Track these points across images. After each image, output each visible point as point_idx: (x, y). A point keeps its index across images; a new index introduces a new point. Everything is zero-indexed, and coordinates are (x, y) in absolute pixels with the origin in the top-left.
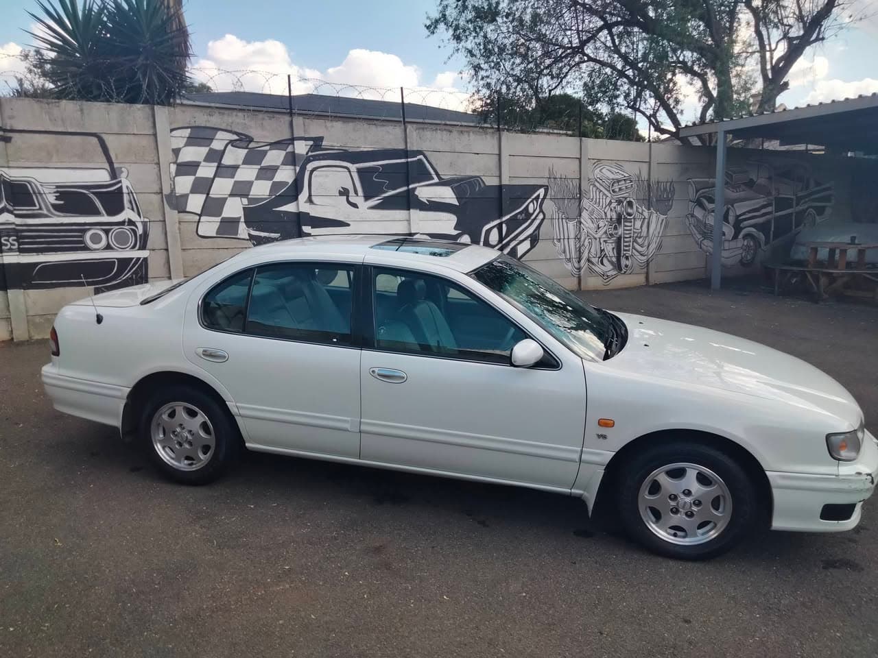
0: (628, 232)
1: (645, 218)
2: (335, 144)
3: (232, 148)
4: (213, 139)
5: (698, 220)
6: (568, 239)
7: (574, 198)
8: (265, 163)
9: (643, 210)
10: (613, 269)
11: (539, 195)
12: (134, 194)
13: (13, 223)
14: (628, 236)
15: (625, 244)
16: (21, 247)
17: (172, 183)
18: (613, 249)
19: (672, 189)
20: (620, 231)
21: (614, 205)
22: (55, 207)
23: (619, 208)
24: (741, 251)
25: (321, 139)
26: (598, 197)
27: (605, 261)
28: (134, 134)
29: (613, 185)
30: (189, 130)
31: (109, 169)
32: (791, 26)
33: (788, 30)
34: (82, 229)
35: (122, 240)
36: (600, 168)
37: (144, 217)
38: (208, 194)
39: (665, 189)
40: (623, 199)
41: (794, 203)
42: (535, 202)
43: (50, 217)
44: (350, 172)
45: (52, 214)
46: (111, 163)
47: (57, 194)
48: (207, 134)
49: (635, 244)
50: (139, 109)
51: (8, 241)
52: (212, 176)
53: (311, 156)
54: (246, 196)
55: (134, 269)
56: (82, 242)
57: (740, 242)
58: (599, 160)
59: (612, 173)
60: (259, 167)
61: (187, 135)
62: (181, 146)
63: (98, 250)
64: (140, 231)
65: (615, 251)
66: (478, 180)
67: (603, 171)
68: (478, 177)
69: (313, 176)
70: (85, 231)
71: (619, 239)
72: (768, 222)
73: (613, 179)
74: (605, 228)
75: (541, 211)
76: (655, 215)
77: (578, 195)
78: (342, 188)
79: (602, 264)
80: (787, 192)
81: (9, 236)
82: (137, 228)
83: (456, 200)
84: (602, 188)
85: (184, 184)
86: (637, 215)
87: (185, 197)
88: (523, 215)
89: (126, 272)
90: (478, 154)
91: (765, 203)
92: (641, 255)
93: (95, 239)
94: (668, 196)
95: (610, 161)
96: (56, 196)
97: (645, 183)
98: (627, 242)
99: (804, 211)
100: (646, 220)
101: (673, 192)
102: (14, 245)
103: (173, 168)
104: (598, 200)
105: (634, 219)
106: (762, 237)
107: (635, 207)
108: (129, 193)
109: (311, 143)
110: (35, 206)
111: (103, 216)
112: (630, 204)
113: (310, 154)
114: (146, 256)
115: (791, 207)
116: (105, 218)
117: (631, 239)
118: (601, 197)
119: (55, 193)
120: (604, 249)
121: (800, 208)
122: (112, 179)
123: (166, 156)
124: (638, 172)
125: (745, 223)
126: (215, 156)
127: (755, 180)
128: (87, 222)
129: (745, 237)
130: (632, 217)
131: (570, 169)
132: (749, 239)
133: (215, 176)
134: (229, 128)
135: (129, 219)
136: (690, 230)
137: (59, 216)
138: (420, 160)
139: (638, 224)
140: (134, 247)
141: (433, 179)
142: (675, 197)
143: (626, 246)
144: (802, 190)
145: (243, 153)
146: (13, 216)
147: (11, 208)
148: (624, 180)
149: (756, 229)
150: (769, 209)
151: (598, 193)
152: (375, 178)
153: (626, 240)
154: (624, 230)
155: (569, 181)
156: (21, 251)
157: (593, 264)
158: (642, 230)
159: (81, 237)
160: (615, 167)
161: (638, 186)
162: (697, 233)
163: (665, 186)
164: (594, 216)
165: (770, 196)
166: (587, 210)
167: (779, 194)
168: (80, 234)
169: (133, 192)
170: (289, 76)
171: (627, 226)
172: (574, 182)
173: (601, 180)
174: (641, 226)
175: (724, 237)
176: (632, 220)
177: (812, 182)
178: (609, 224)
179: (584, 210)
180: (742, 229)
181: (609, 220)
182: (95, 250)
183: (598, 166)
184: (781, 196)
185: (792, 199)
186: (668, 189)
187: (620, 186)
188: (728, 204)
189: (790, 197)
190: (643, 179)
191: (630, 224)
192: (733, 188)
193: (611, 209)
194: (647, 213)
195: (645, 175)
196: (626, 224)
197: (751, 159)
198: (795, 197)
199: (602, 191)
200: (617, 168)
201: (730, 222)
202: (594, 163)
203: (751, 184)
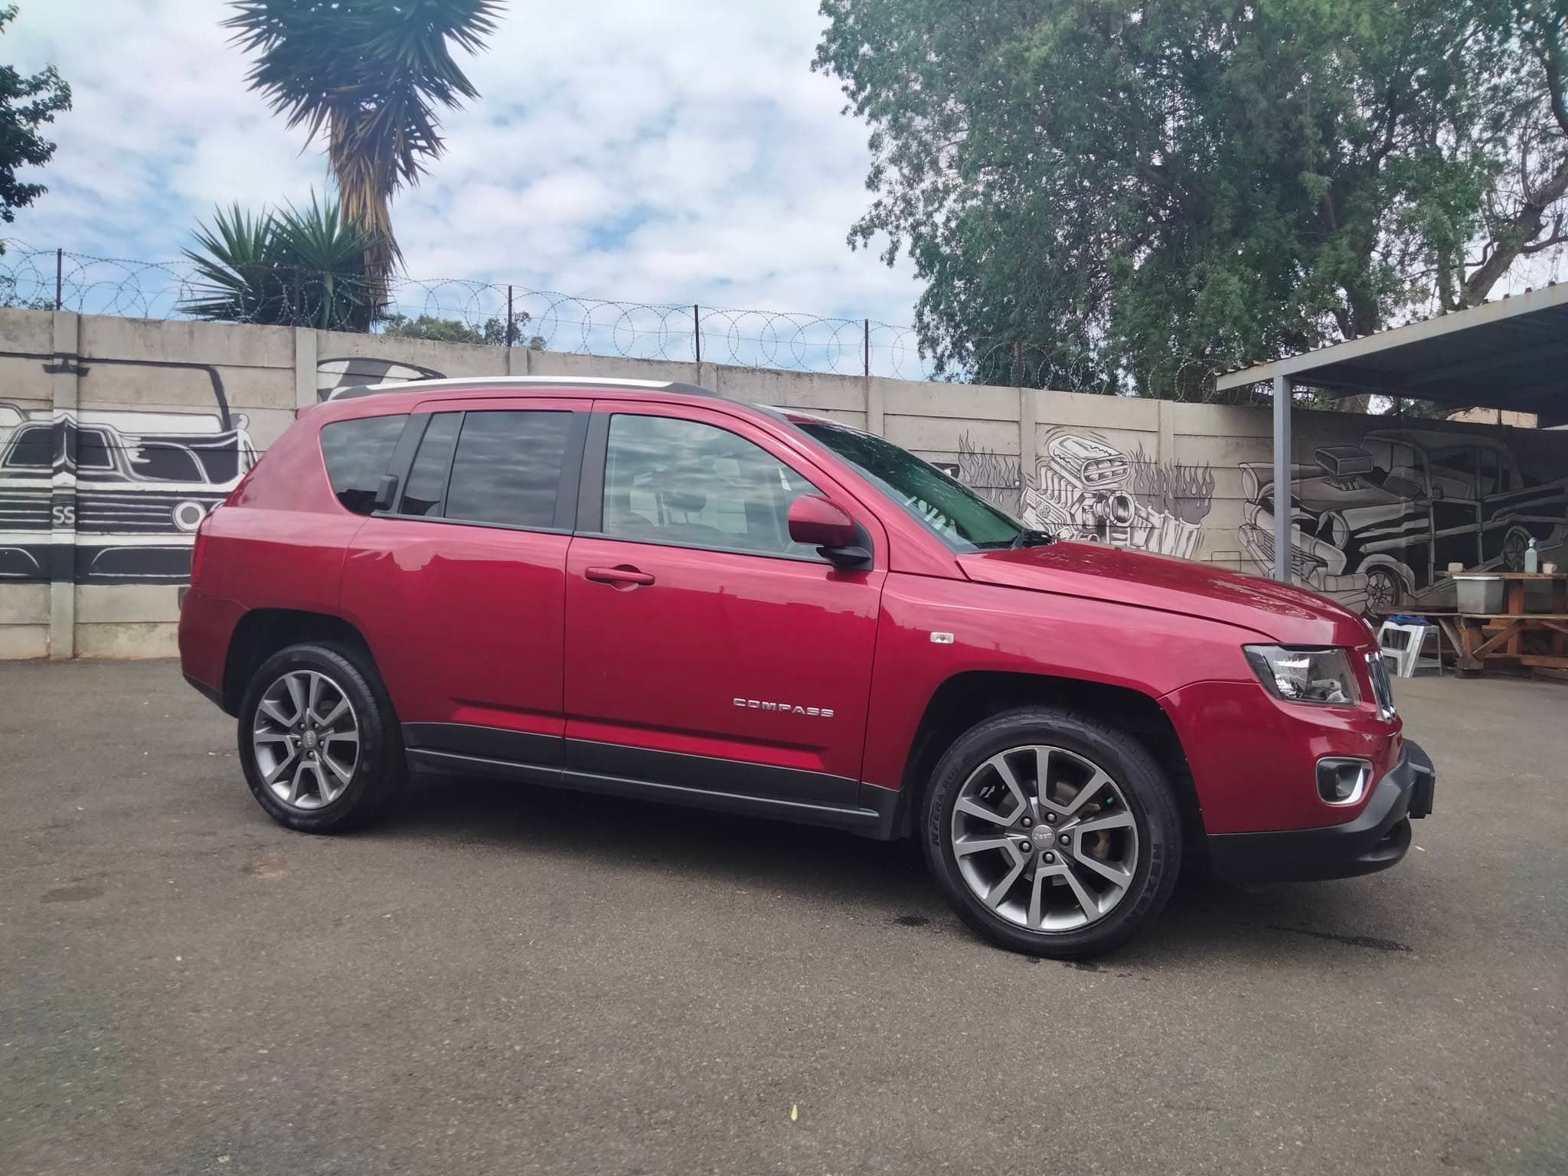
1: (1153, 528)
4: (383, 377)
5: (1264, 535)
7: (1009, 488)
9: (1148, 514)
12: (255, 454)
13: (74, 488)
16: (80, 522)
19: (1207, 478)
22: (137, 467)
23: (1099, 508)
24: (1365, 596)
26: (1057, 487)
28: (263, 367)
29: (1086, 469)
30: (348, 362)
31: (221, 418)
34: (171, 500)
36: (1062, 439)
39: (1194, 480)
40: (1109, 494)
41: (1479, 513)
43: (126, 481)
45: (133, 478)
46: (224, 407)
47: (142, 450)
48: (374, 369)
50: (274, 333)
51: (62, 511)
56: (169, 519)
58: (1058, 426)
59: (1086, 448)
61: (344, 371)
62: (332, 386)
63: (191, 531)
67: (1065, 444)
70: (174, 504)
72: (1423, 546)
73: (1086, 459)
77: (1017, 483)
80: (1459, 492)
81: (64, 506)
84: (1064, 473)
86: (1137, 522)
90: (827, 410)
91: (1411, 511)
93: (189, 515)
94: (1200, 489)
95: (1082, 429)
96: (140, 452)
97: (1153, 466)
99: (1503, 529)
100: (1156, 533)
101: (1210, 486)
102: (69, 518)
104: (1056, 493)
105: (1131, 527)
106: (1405, 570)
107: (1132, 508)
108: (246, 452)
110: (108, 465)
111: (205, 482)
112: (1122, 502)
115: (1474, 522)
116: (207, 486)
118: (1063, 488)
119: (139, 447)
121: (1488, 525)
122: (223, 431)
123: (306, 399)
124: (1136, 449)
125: (1370, 545)
127: (1386, 469)
128: (180, 490)
129: (1371, 571)
130: (1126, 525)
131: (1000, 440)
132: (1381, 576)
134: (410, 362)
136: (1250, 552)
137: (140, 480)
139: (1140, 536)
142: (1216, 494)
144: (1494, 492)
146: (74, 478)
147: (73, 466)
148: (1110, 461)
149: (1395, 558)
150: (1423, 523)
151: (1056, 481)
156: (79, 527)
158: (1147, 546)
159: (168, 511)
160: (1089, 438)
161: (1137, 472)
162: (1264, 558)
163: (1193, 473)
164: (1050, 518)
165: (1422, 499)
166: (1033, 508)
167: (1442, 497)
168: (167, 507)
169: (253, 449)
170: (510, 288)
171: (1119, 540)
172: (1009, 460)
173: (1063, 458)
174: (1147, 542)
175: (1325, 569)
176: (1129, 529)
177: (1516, 478)
178: (1081, 534)
179: (1029, 508)
180: (1364, 556)
181: (1080, 527)
182: (187, 531)
183: (1056, 436)
184: (1445, 500)
185: (1473, 508)
186: (1201, 481)
187: (1100, 471)
188: (1329, 509)
189: (1468, 502)
190: (1148, 461)
191: (1122, 536)
192: (1339, 482)
193: (1083, 508)
194: (1156, 519)
195: (1150, 454)
196: (1115, 535)
197: (1373, 432)
198: (1478, 504)
199: (1064, 478)
200: (1094, 440)
201: (1337, 542)
202: (1048, 431)
203: (1377, 477)
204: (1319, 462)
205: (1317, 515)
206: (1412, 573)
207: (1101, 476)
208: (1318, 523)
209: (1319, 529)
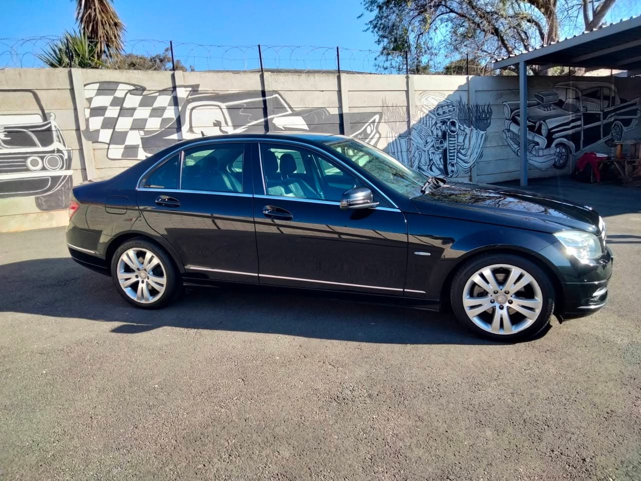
0: (452, 145)
1: (466, 134)
2: (209, 90)
3: (131, 95)
4: (116, 90)
5: (514, 133)
6: (401, 152)
7: (404, 121)
8: (156, 105)
9: (464, 128)
10: (441, 174)
11: (374, 120)
12: (61, 131)
14: (452, 148)
15: (450, 155)
17: (87, 122)
18: (440, 158)
19: (489, 110)
20: (446, 145)
21: (439, 125)
22: (5, 142)
23: (443, 127)
24: (554, 157)
25: (198, 86)
26: (425, 119)
27: (434, 168)
28: (58, 89)
29: (437, 110)
30: (98, 84)
31: (42, 115)
34: (25, 156)
35: (53, 163)
36: (426, 97)
37: (68, 147)
38: (114, 129)
39: (484, 111)
40: (447, 120)
41: (602, 116)
42: (372, 125)
43: (2, 149)
44: (221, 109)
45: (4, 146)
46: (42, 110)
47: (6, 133)
48: (112, 86)
49: (459, 154)
50: (60, 72)
52: (116, 116)
53: (190, 99)
54: (142, 129)
55: (63, 183)
56: (25, 166)
57: (553, 150)
58: (425, 91)
59: (437, 101)
60: (151, 108)
61: (97, 88)
62: (92, 96)
63: (36, 170)
64: (66, 157)
65: (442, 160)
66: (324, 111)
67: (428, 99)
68: (324, 108)
69: (193, 113)
70: (27, 158)
71: (445, 151)
72: (578, 133)
73: (438, 105)
74: (432, 143)
75: (377, 132)
77: (408, 119)
78: (216, 121)
79: (431, 170)
80: (594, 107)
82: (63, 154)
83: (306, 126)
84: (428, 113)
85: (96, 123)
86: (460, 132)
87: (97, 131)
88: (363, 135)
89: (58, 185)
90: (322, 91)
91: (574, 118)
92: (465, 162)
93: (35, 163)
94: (486, 116)
95: (434, 92)
97: (466, 107)
98: (452, 153)
99: (611, 123)
100: (468, 136)
101: (490, 113)
103: (88, 112)
104: (425, 122)
105: (457, 135)
106: (572, 145)
107: (457, 126)
108: (56, 131)
109: (190, 89)
111: (39, 147)
112: (453, 124)
113: (190, 97)
114: (71, 174)
115: (599, 120)
116: (40, 149)
117: (456, 150)
118: (428, 119)
120: (432, 159)
121: (605, 121)
122: (44, 121)
123: (81, 103)
124: (459, 99)
125: (556, 134)
126: (119, 102)
127: (564, 100)
128: (28, 151)
129: (557, 146)
130: (455, 134)
131: (400, 99)
132: (561, 148)
133: (119, 116)
134: (128, 82)
135: (57, 149)
136: (507, 142)
137: (7, 148)
138: (276, 97)
139: (461, 139)
140: (62, 168)
141: (287, 111)
142: (493, 117)
143: (451, 156)
144: (608, 107)
145: (138, 99)
148: (447, 105)
149: (567, 139)
150: (579, 123)
152: (241, 112)
153: (451, 151)
154: (449, 144)
155: (399, 108)
157: (423, 170)
158: (464, 144)
159: (24, 162)
160: (438, 96)
161: (459, 109)
162: (513, 144)
163: (483, 108)
164: (423, 134)
165: (578, 112)
166: (416, 130)
167: (587, 110)
168: (23, 160)
169: (59, 129)
170: (171, 42)
171: (451, 141)
172: (404, 108)
173: (427, 106)
174: (464, 141)
175: (538, 146)
177: (618, 100)
178: (436, 139)
179: (414, 130)
180: (554, 139)
181: (436, 137)
182: (34, 171)
183: (424, 96)
184: (588, 112)
185: (599, 114)
186: (486, 111)
187: (444, 111)
188: (540, 120)
189: (597, 112)
190: (464, 104)
191: (454, 139)
192: (544, 107)
193: (437, 128)
194: (468, 130)
195: (465, 101)
196: (450, 139)
197: (559, 84)
198: (602, 113)
200: (441, 96)
201: (543, 134)
202: (421, 94)
203: (560, 104)
204: (536, 99)
205: (535, 123)
206: (574, 145)
208: (535, 126)
209: (536, 129)
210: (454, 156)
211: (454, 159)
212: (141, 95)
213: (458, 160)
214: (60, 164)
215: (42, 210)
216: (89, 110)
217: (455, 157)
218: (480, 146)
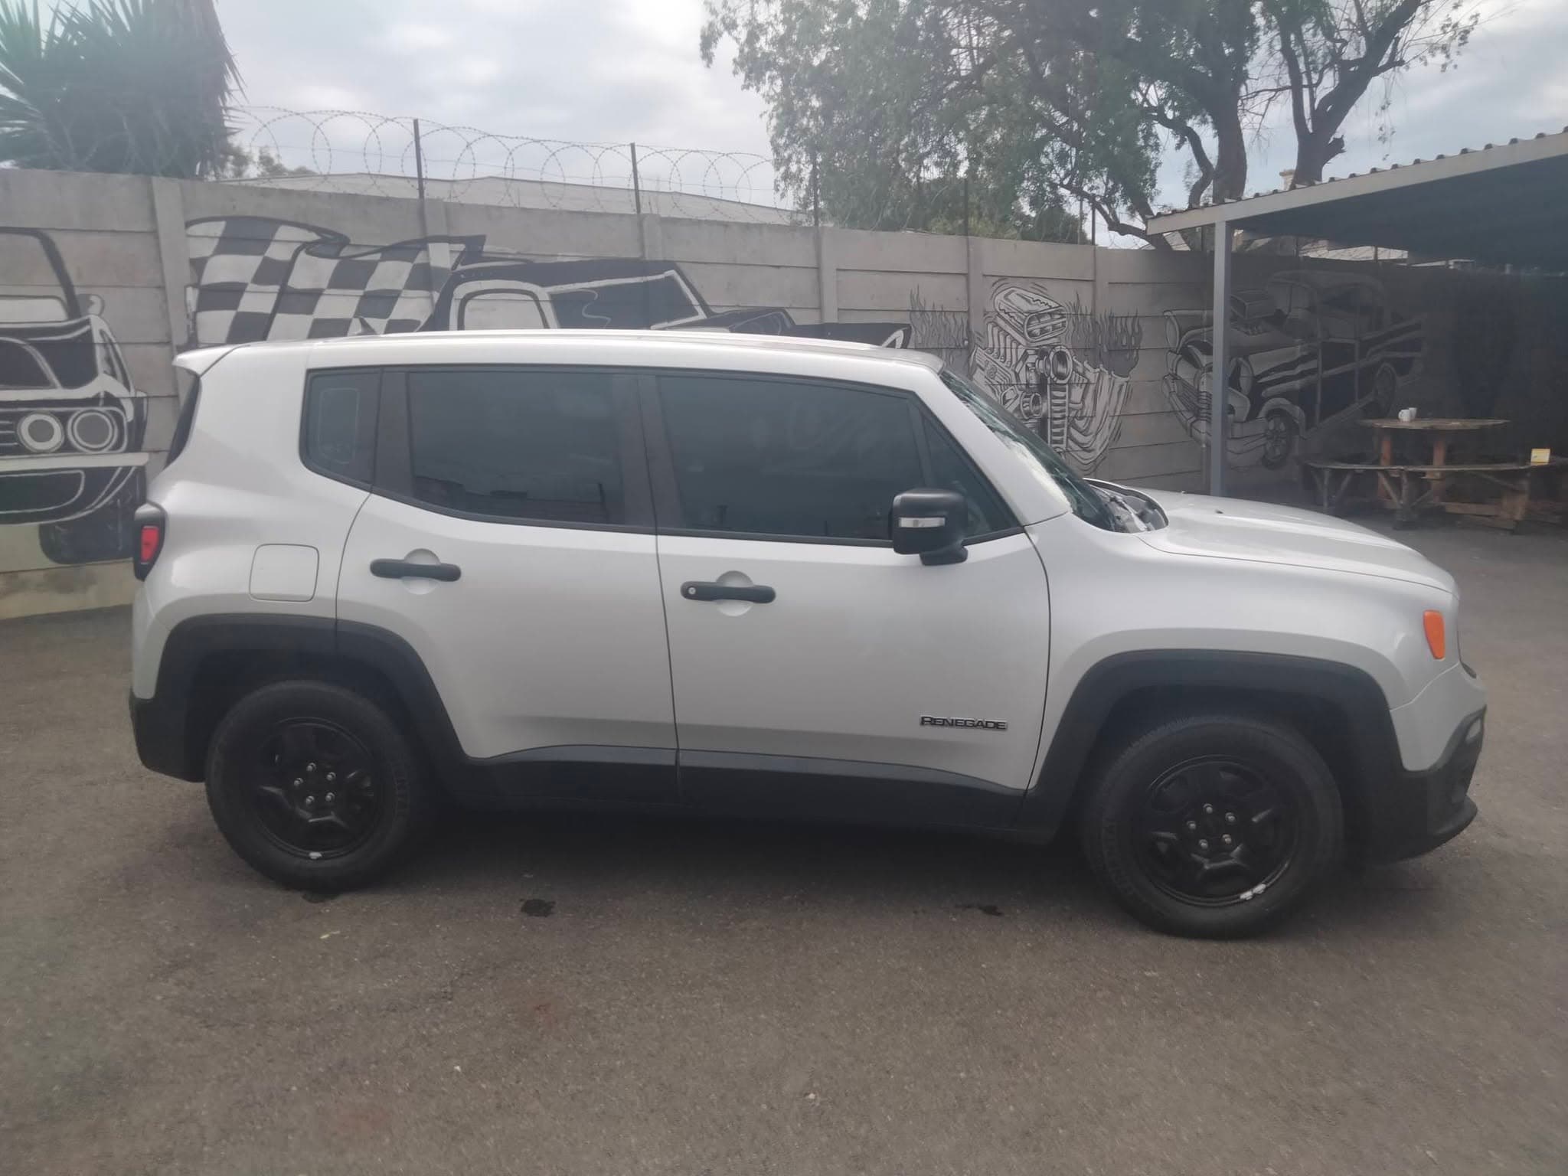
0: (1058, 409)
1: (1088, 383)
2: (508, 250)
3: (309, 257)
4: (270, 241)
5: (1185, 385)
7: (957, 348)
8: (373, 285)
9: (1085, 369)
11: (894, 341)
12: (117, 346)
14: (1058, 415)
15: (1054, 430)
17: (191, 323)
19: (1137, 330)
20: (1045, 407)
23: (1041, 365)
24: (1262, 441)
25: (481, 240)
26: (1002, 345)
28: (113, 231)
29: (1029, 324)
30: (223, 224)
31: (64, 298)
32: (1345, 43)
33: (1341, 47)
34: (13, 413)
35: (93, 432)
36: (1006, 292)
37: (137, 390)
39: (1124, 331)
40: (1048, 349)
41: (1357, 351)
44: (537, 301)
46: (67, 286)
48: (257, 230)
49: (1073, 431)
50: (122, 184)
52: (268, 310)
53: (462, 272)
55: (119, 488)
56: (13, 438)
57: (1262, 424)
58: (1003, 278)
59: (1029, 301)
60: (361, 292)
61: (219, 233)
62: (207, 254)
63: (44, 452)
64: (129, 415)
66: (780, 317)
67: (1010, 297)
68: (781, 309)
69: (466, 309)
70: (18, 417)
71: (1043, 421)
72: (1312, 388)
73: (1029, 312)
74: (1017, 402)
76: (1107, 377)
77: (966, 343)
80: (1342, 330)
82: (122, 408)
84: (1009, 330)
85: (215, 325)
86: (1075, 378)
89: (103, 493)
90: (778, 267)
91: (1305, 353)
92: (1085, 450)
93: (41, 431)
94: (1129, 342)
95: (1023, 280)
97: (1088, 317)
98: (1057, 426)
99: (1375, 367)
100: (1092, 388)
101: (1138, 336)
103: (192, 296)
104: (1002, 351)
105: (1070, 384)
106: (1297, 411)
107: (1070, 364)
108: (104, 345)
109: (461, 247)
111: (54, 387)
112: (1061, 358)
113: (460, 268)
114: (141, 464)
115: (1351, 360)
116: (58, 393)
117: (1066, 420)
118: (1008, 345)
121: (1363, 363)
122: (71, 316)
123: (176, 273)
124: (1074, 300)
125: (1269, 389)
126: (274, 273)
127: (1286, 311)
128: (22, 399)
129: (1270, 415)
130: (1065, 381)
131: (950, 294)
132: (1278, 420)
133: (277, 309)
134: (301, 220)
135: (106, 394)
136: (1169, 402)
138: (670, 279)
139: (1077, 393)
140: (117, 447)
141: (695, 313)
142: (1143, 345)
143: (1056, 434)
144: (1369, 330)
145: (329, 266)
148: (1049, 313)
149: (1290, 400)
150: (1312, 365)
151: (1002, 338)
152: (586, 312)
153: (1056, 422)
154: (1053, 404)
155: (950, 317)
158: (1084, 404)
159: (10, 427)
160: (1032, 290)
161: (1074, 325)
162: (1184, 408)
163: (1124, 324)
164: (997, 379)
165: (1313, 340)
166: (983, 370)
167: (1330, 336)
168: (8, 422)
169: (114, 340)
170: (416, 123)
171: (1057, 398)
172: (958, 318)
173: (1008, 313)
174: (1083, 398)
175: (1232, 416)
176: (1067, 387)
177: (1388, 316)
178: (1024, 394)
179: (979, 370)
180: (1264, 400)
181: (1024, 387)
182: (40, 452)
183: (1002, 288)
184: (1332, 340)
185: (1353, 346)
186: (1130, 330)
187: (1042, 326)
188: (1238, 355)
189: (1346, 341)
190: (1084, 312)
191: (1061, 394)
192: (1246, 326)
193: (1027, 366)
194: (1091, 375)
195: (1086, 306)
196: (1055, 393)
197: (1276, 274)
198: (1358, 342)
199: (1009, 334)
200: (1036, 291)
201: (1244, 390)
202: (994, 284)
203: (1278, 319)
204: (1232, 307)
206: (1303, 414)
207: (1043, 331)
210: (1061, 434)
211: (1061, 442)
212: (335, 256)
213: (1071, 443)
214: (113, 434)
215: (59, 562)
216: (197, 291)
217: (1065, 437)
218: (1115, 411)
